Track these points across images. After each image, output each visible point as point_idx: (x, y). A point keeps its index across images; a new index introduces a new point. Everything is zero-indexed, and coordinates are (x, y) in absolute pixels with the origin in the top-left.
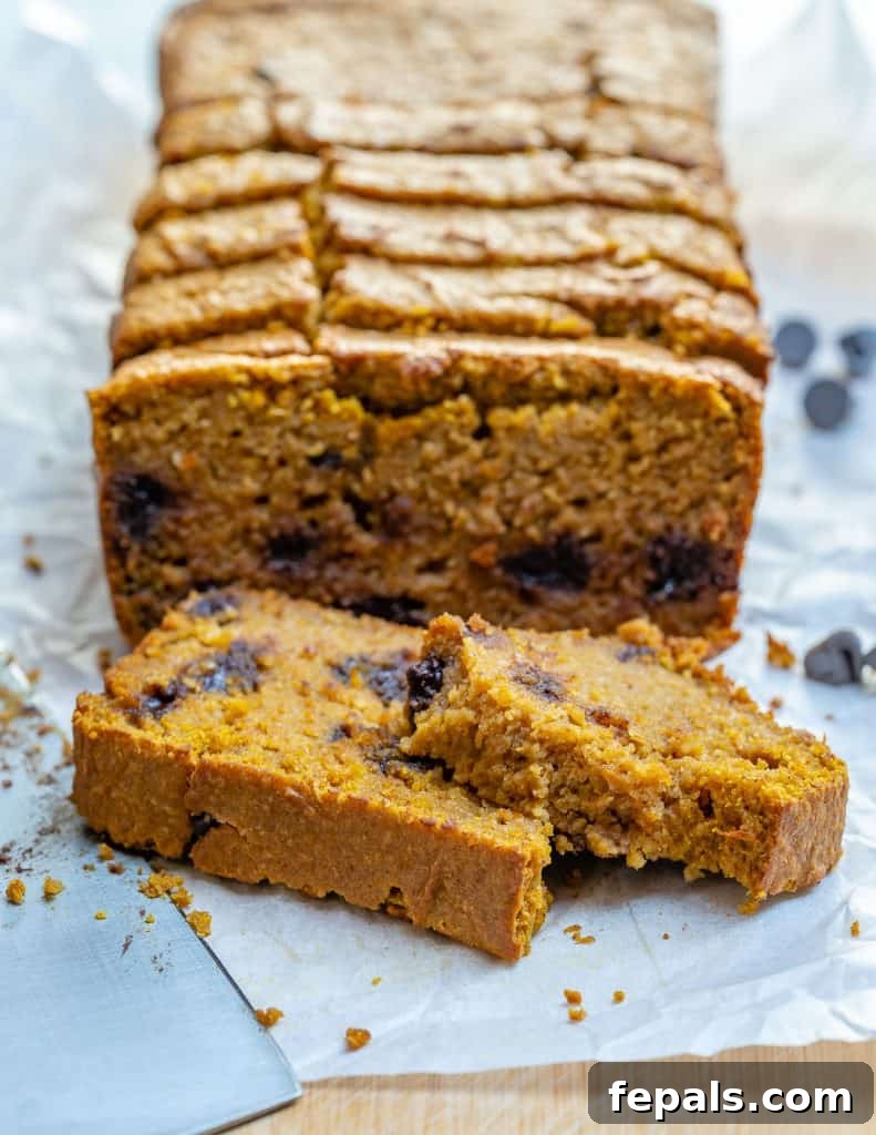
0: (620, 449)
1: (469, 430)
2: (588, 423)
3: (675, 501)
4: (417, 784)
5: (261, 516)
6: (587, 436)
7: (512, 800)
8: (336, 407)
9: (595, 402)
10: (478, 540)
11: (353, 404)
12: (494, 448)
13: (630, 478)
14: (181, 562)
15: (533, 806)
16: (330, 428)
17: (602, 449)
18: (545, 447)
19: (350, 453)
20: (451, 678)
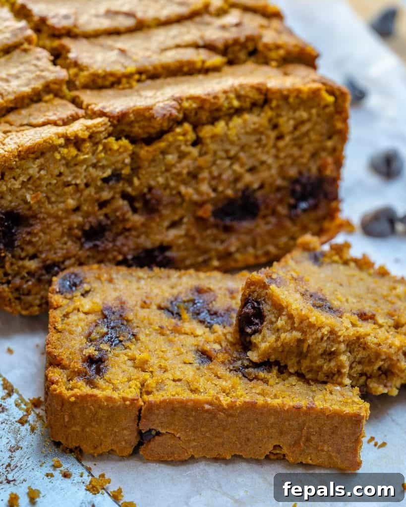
0: (273, 134)
1: (189, 143)
2: (254, 124)
3: (302, 157)
4: (271, 382)
5: (78, 218)
6: (255, 131)
7: (328, 376)
9: (256, 110)
10: (200, 205)
11: (125, 142)
12: (204, 149)
13: (278, 150)
14: (33, 257)
15: (342, 378)
16: (113, 159)
17: (263, 137)
18: (232, 143)
19: (126, 171)
20: (269, 311)
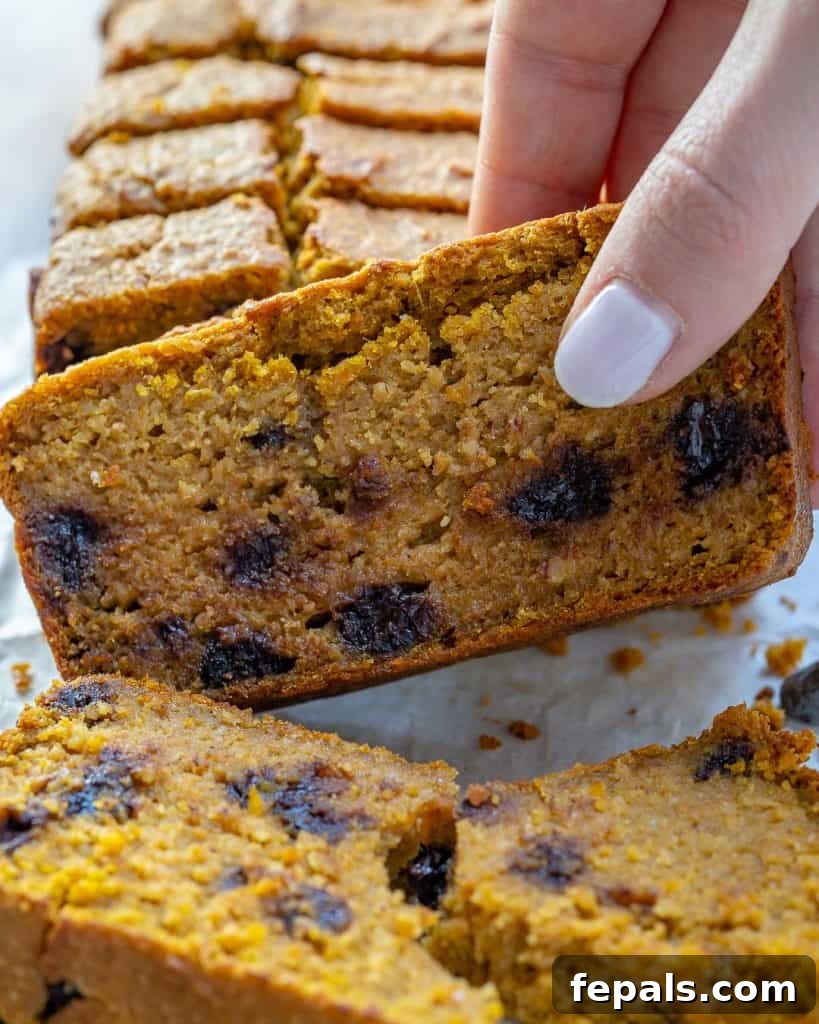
1: (422, 355)
5: (209, 525)
8: (262, 371)
12: (458, 365)
14: (133, 606)
18: (517, 346)
